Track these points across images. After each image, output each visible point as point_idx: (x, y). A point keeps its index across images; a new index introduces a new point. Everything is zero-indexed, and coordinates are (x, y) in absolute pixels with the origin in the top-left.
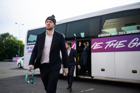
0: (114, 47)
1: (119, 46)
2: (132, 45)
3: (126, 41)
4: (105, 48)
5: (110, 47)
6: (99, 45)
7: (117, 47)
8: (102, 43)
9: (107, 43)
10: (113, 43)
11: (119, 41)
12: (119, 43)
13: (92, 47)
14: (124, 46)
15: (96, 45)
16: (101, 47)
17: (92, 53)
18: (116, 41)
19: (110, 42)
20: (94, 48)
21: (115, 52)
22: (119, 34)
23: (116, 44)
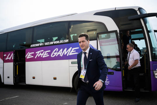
0: (41, 56)
1: (45, 55)
2: (53, 55)
3: (50, 51)
4: (36, 58)
5: (39, 56)
6: (31, 55)
7: (43, 57)
8: (33, 53)
9: (36, 53)
10: (41, 53)
11: (45, 51)
12: (45, 53)
13: (26, 56)
14: (49, 55)
15: (29, 55)
16: (33, 57)
17: (26, 62)
18: (43, 51)
19: (39, 52)
20: (27, 58)
21: (42, 61)
22: (45, 45)
23: (43, 54)
